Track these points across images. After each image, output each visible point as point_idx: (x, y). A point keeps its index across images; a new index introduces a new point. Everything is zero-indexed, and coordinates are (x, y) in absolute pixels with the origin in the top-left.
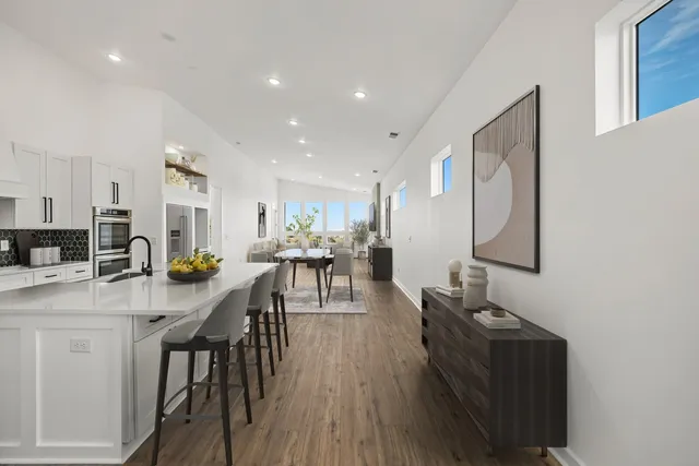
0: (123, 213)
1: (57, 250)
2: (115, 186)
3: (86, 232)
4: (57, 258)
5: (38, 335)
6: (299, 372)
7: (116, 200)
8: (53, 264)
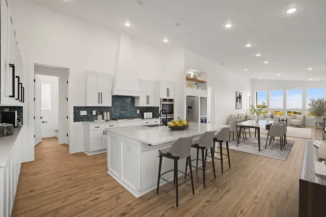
0: (171, 100)
1: (151, 113)
2: (168, 90)
3: (158, 108)
4: (151, 117)
5: (122, 142)
6: (228, 191)
7: (168, 95)
8: (150, 118)
